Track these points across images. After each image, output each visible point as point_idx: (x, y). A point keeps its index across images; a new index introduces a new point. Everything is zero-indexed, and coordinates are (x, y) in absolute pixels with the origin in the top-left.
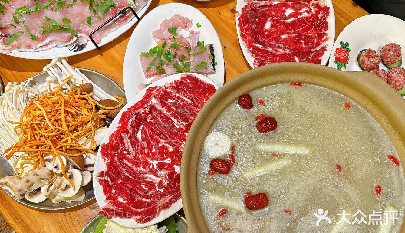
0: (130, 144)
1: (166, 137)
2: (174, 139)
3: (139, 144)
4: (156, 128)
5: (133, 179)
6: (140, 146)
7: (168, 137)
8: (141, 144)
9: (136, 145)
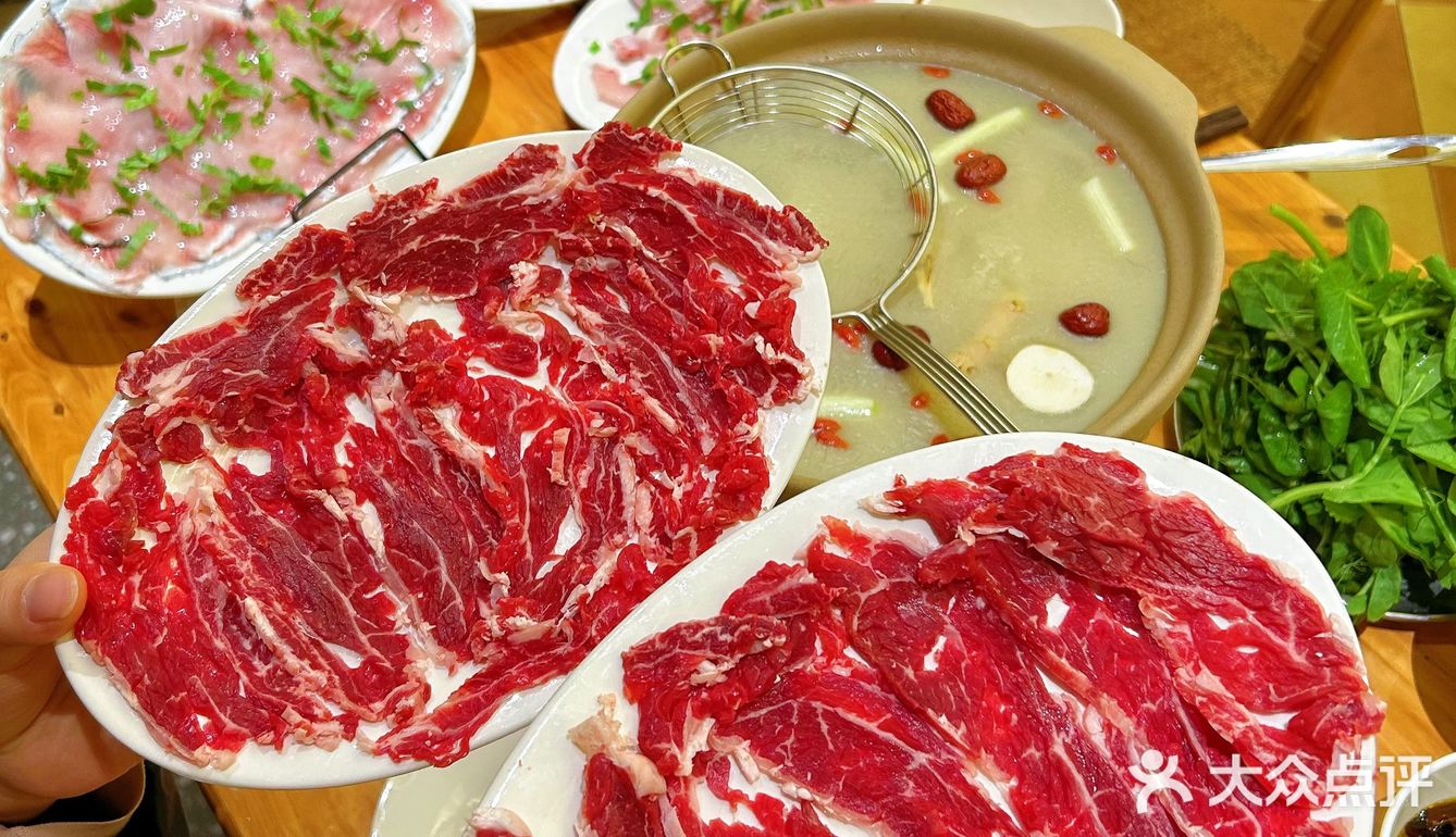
0: (628, 499)
1: (445, 471)
2: (413, 450)
3: (583, 484)
4: (480, 537)
5: (654, 345)
6: (584, 474)
7: (438, 471)
8: (576, 480)
9: (600, 486)
